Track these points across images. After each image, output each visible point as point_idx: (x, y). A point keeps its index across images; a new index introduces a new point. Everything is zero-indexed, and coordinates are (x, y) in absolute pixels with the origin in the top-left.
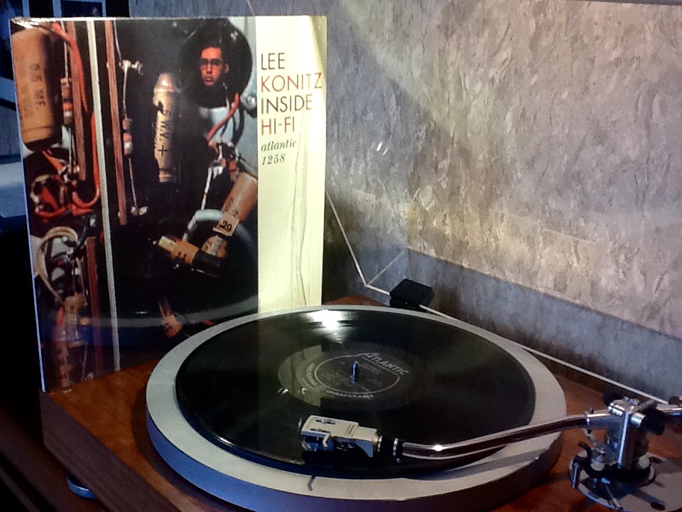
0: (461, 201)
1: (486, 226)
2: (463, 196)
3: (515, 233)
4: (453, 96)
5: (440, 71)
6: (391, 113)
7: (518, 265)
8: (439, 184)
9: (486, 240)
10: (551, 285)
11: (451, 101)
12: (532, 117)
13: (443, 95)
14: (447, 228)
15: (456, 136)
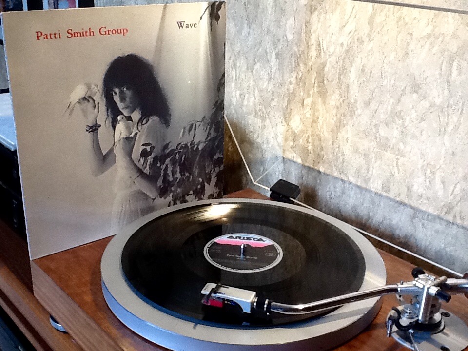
1: (336, 145)
2: (321, 124)
3: (356, 151)
4: (314, 54)
5: (306, 36)
6: (272, 64)
7: (358, 173)
8: (304, 114)
9: (336, 154)
10: (380, 188)
11: (313, 58)
12: (369, 71)
13: (307, 53)
14: (310, 145)
15: (316, 82)
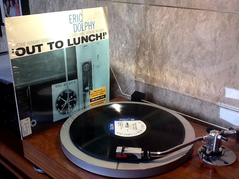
0: (153, 64)
1: (162, 73)
2: (154, 63)
3: (172, 75)
4: (149, 30)
5: (144, 22)
6: (127, 36)
7: (173, 85)
8: (145, 59)
9: (162, 77)
10: (184, 92)
11: (148, 32)
12: (177, 37)
13: (145, 30)
14: (149, 73)
15: (151, 43)
